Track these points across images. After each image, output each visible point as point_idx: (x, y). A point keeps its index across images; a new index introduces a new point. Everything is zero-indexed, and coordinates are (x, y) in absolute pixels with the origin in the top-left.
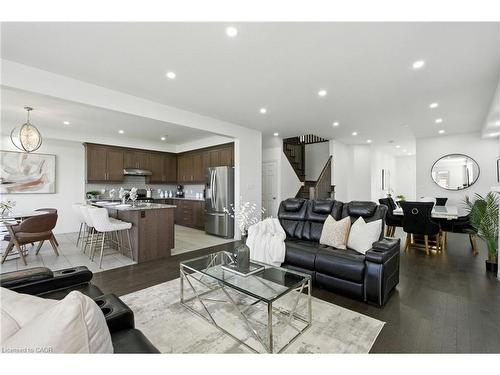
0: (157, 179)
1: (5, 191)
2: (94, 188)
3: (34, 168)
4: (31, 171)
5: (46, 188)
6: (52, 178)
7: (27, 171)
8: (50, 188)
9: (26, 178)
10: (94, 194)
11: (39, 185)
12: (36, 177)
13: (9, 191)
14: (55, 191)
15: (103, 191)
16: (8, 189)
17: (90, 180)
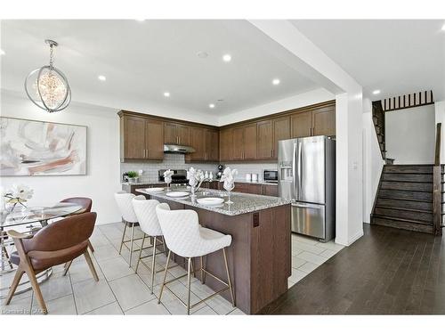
0: (199, 157)
1: (27, 173)
2: (132, 168)
3: (62, 143)
4: (58, 147)
5: (76, 168)
6: (82, 156)
7: (53, 147)
8: (81, 169)
9: (52, 155)
10: (132, 175)
11: (68, 165)
12: (64, 154)
13: (32, 173)
14: (86, 171)
15: (140, 172)
16: (30, 170)
17: (127, 159)
